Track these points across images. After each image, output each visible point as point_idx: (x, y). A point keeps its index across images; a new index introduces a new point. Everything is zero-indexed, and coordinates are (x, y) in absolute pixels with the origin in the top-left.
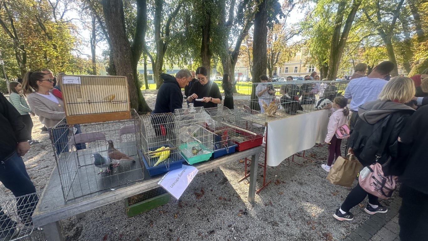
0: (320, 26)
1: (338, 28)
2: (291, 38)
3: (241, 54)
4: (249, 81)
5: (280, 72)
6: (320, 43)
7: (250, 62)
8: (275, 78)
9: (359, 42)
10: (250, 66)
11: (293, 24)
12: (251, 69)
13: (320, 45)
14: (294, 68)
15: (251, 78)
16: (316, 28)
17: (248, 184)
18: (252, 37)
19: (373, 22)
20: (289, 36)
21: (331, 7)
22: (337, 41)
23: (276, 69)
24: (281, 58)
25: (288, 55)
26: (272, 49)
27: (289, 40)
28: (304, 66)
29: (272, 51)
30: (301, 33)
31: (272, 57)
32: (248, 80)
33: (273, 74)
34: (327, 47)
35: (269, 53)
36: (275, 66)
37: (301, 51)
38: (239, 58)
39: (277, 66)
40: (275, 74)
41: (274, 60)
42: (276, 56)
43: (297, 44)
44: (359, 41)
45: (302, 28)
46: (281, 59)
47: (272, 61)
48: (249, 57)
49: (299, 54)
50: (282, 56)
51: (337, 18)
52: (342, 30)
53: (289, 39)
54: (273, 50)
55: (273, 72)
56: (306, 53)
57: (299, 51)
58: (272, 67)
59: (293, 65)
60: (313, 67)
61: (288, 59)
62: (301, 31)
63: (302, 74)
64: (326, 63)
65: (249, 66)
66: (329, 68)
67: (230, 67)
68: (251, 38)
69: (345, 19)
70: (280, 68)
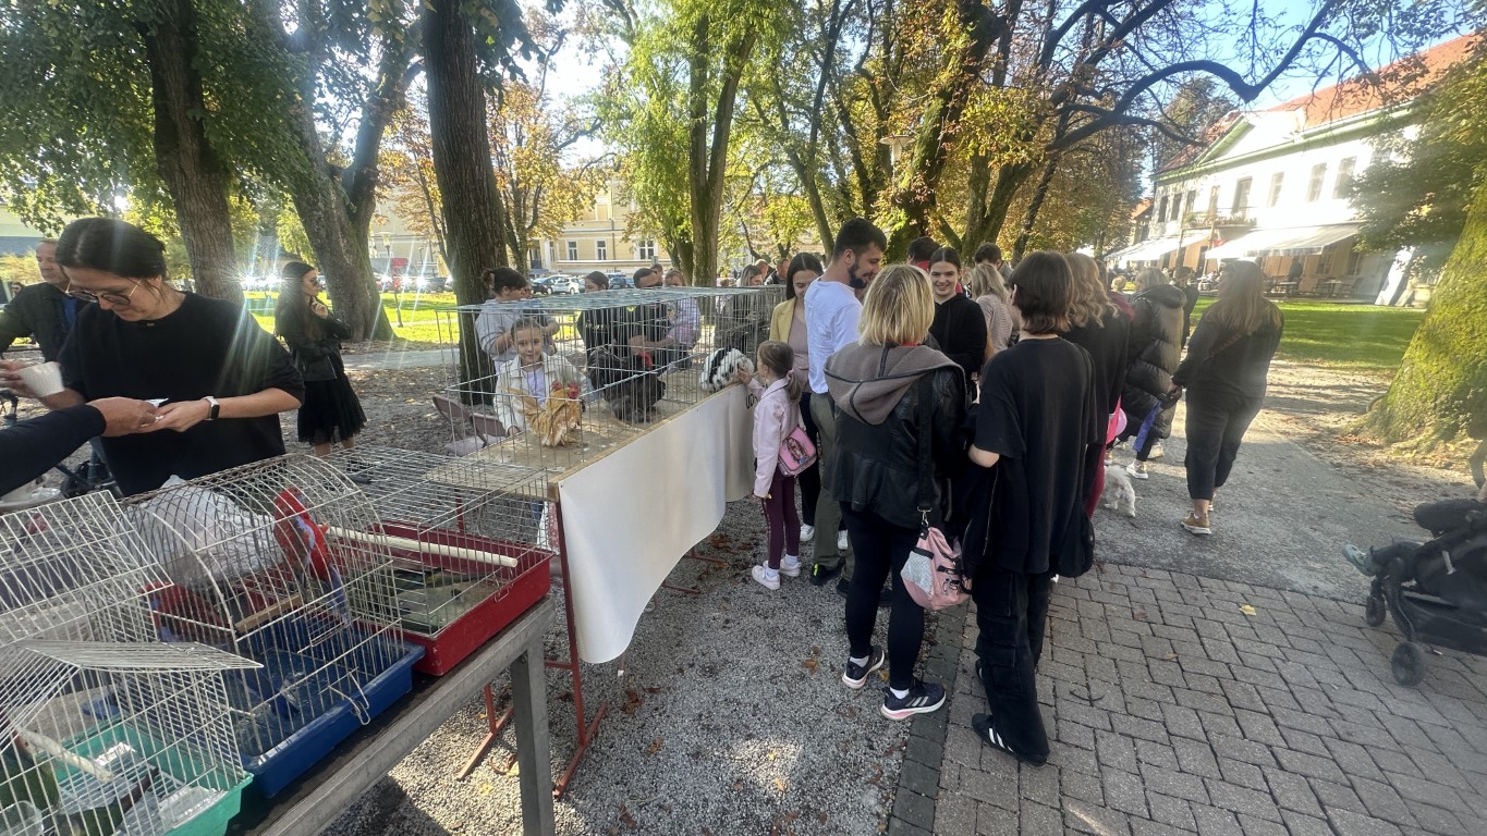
0: (651, 118)
1: (698, 132)
2: (570, 146)
3: (387, 181)
4: (443, 289)
5: (553, 258)
6: (659, 169)
7: (434, 217)
8: (538, 276)
9: (753, 179)
10: (438, 231)
11: (571, 97)
12: (441, 244)
13: (661, 176)
14: (596, 245)
15: (450, 279)
16: (640, 121)
17: (510, 767)
18: (427, 117)
19: (773, 128)
20: (563, 137)
21: (673, 64)
22: (702, 167)
23: (537, 246)
24: (548, 208)
25: (571, 201)
26: (511, 175)
27: (564, 151)
28: (626, 239)
29: (512, 182)
30: (599, 132)
31: (517, 202)
32: (439, 286)
33: (529, 263)
34: (679, 185)
35: (504, 187)
36: (530, 236)
37: (610, 192)
38: (380, 196)
39: (539, 236)
40: (537, 264)
41: (525, 214)
42: (529, 202)
43: (594, 165)
44: (752, 175)
45: (602, 116)
46: (548, 211)
47: (521, 219)
48: (429, 198)
49: (604, 200)
50: (551, 202)
51: (692, 102)
52: (710, 139)
53: (564, 145)
54: (514, 177)
55: (529, 258)
56: (623, 198)
57: (602, 191)
58: (523, 238)
59: (590, 235)
60: (651, 244)
61: (574, 214)
62: (599, 126)
63: (623, 265)
64: (684, 234)
65: (432, 230)
66: (695, 248)
67: (343, 233)
68: (421, 122)
69: (712, 108)
70: (551, 244)
